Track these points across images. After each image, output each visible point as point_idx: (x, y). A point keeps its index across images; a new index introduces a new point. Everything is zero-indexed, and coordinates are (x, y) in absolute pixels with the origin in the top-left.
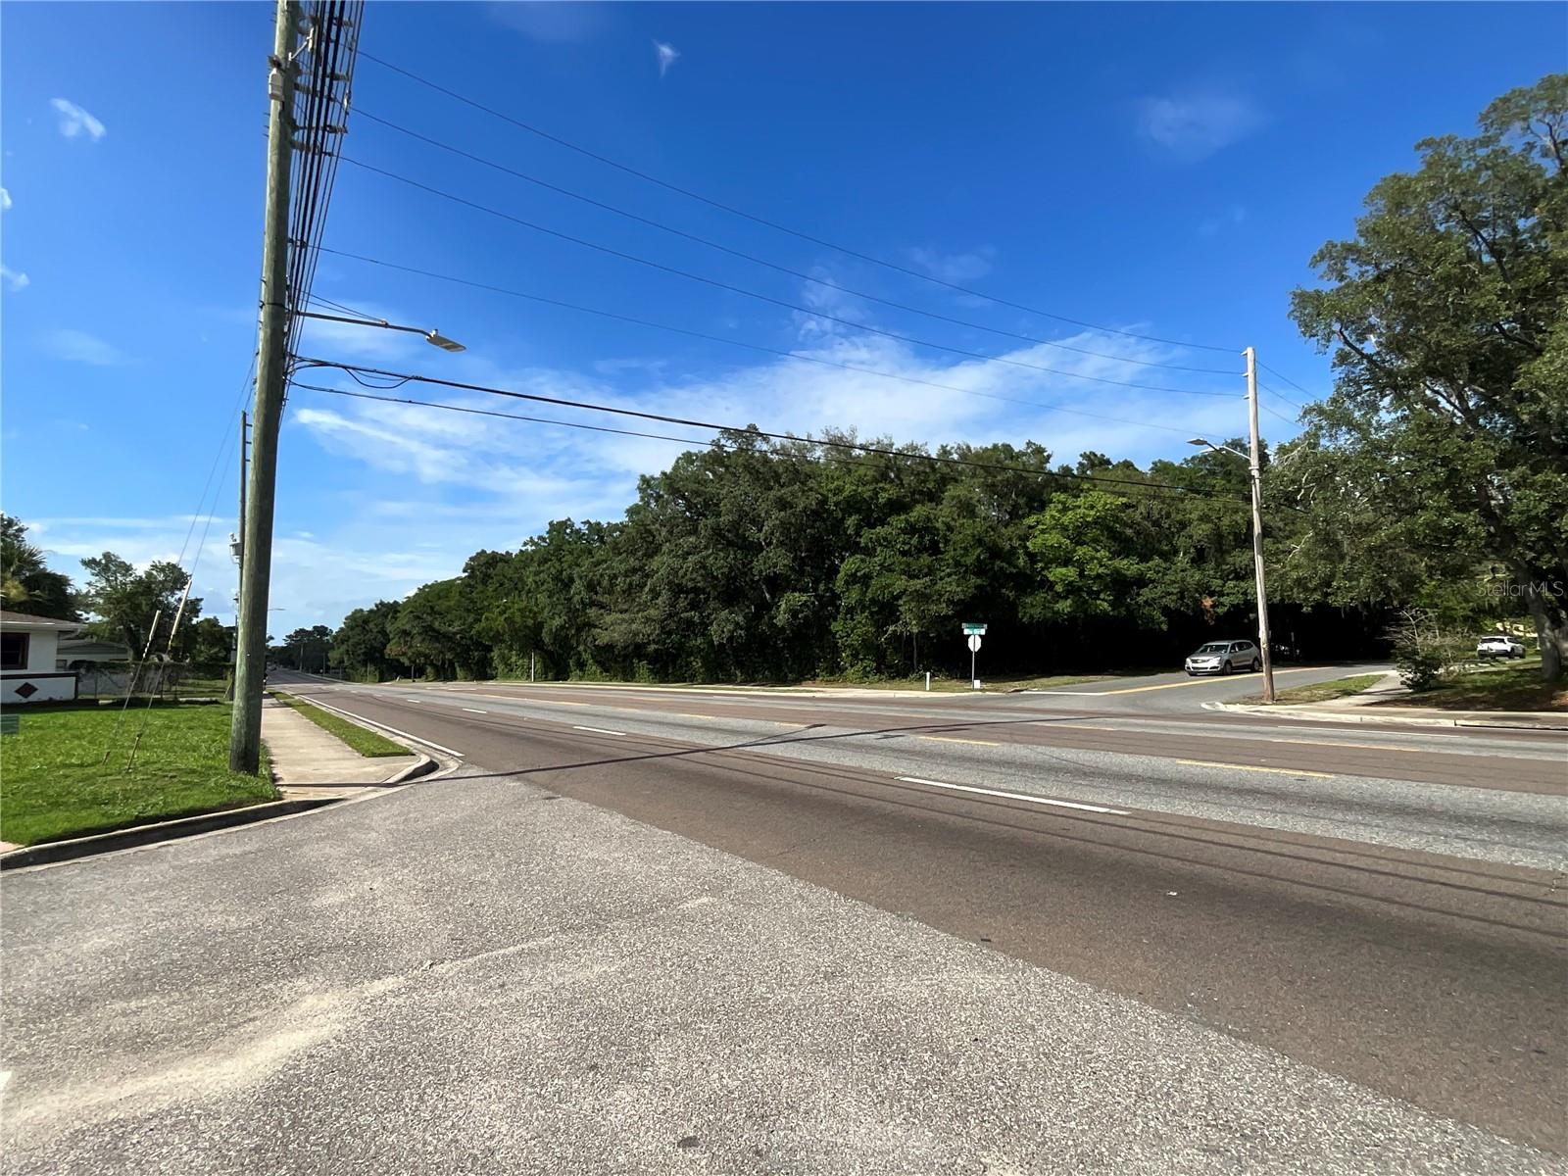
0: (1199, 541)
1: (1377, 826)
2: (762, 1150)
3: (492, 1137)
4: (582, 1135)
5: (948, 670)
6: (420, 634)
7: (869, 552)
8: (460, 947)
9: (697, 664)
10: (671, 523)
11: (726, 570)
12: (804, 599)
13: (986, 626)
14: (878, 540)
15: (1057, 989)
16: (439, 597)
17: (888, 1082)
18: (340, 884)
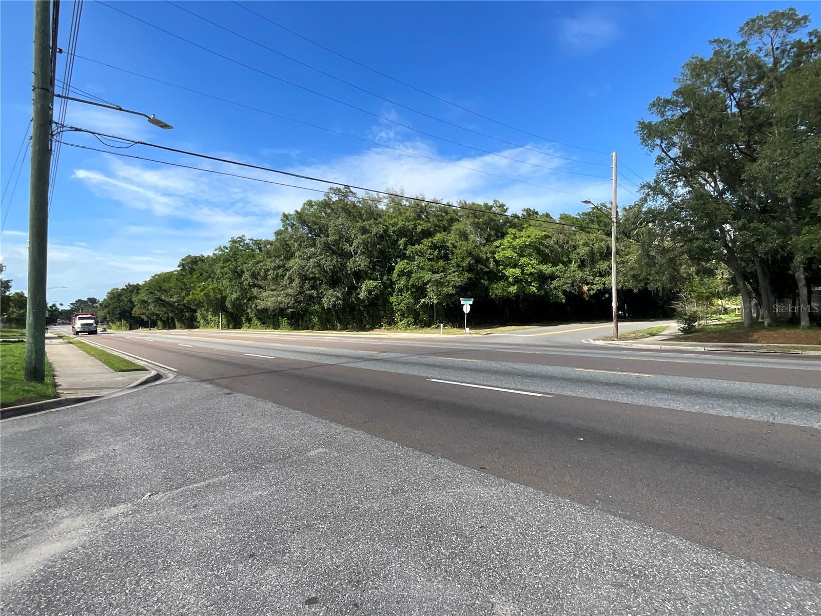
0: (582, 256)
2: (358, 603)
5: (452, 323)
6: (153, 302)
7: (411, 259)
8: (169, 483)
9: (315, 320)
10: (300, 240)
11: (332, 267)
12: (375, 284)
13: (473, 299)
14: (416, 252)
15: (524, 494)
16: (164, 281)
17: (432, 555)
18: (93, 448)
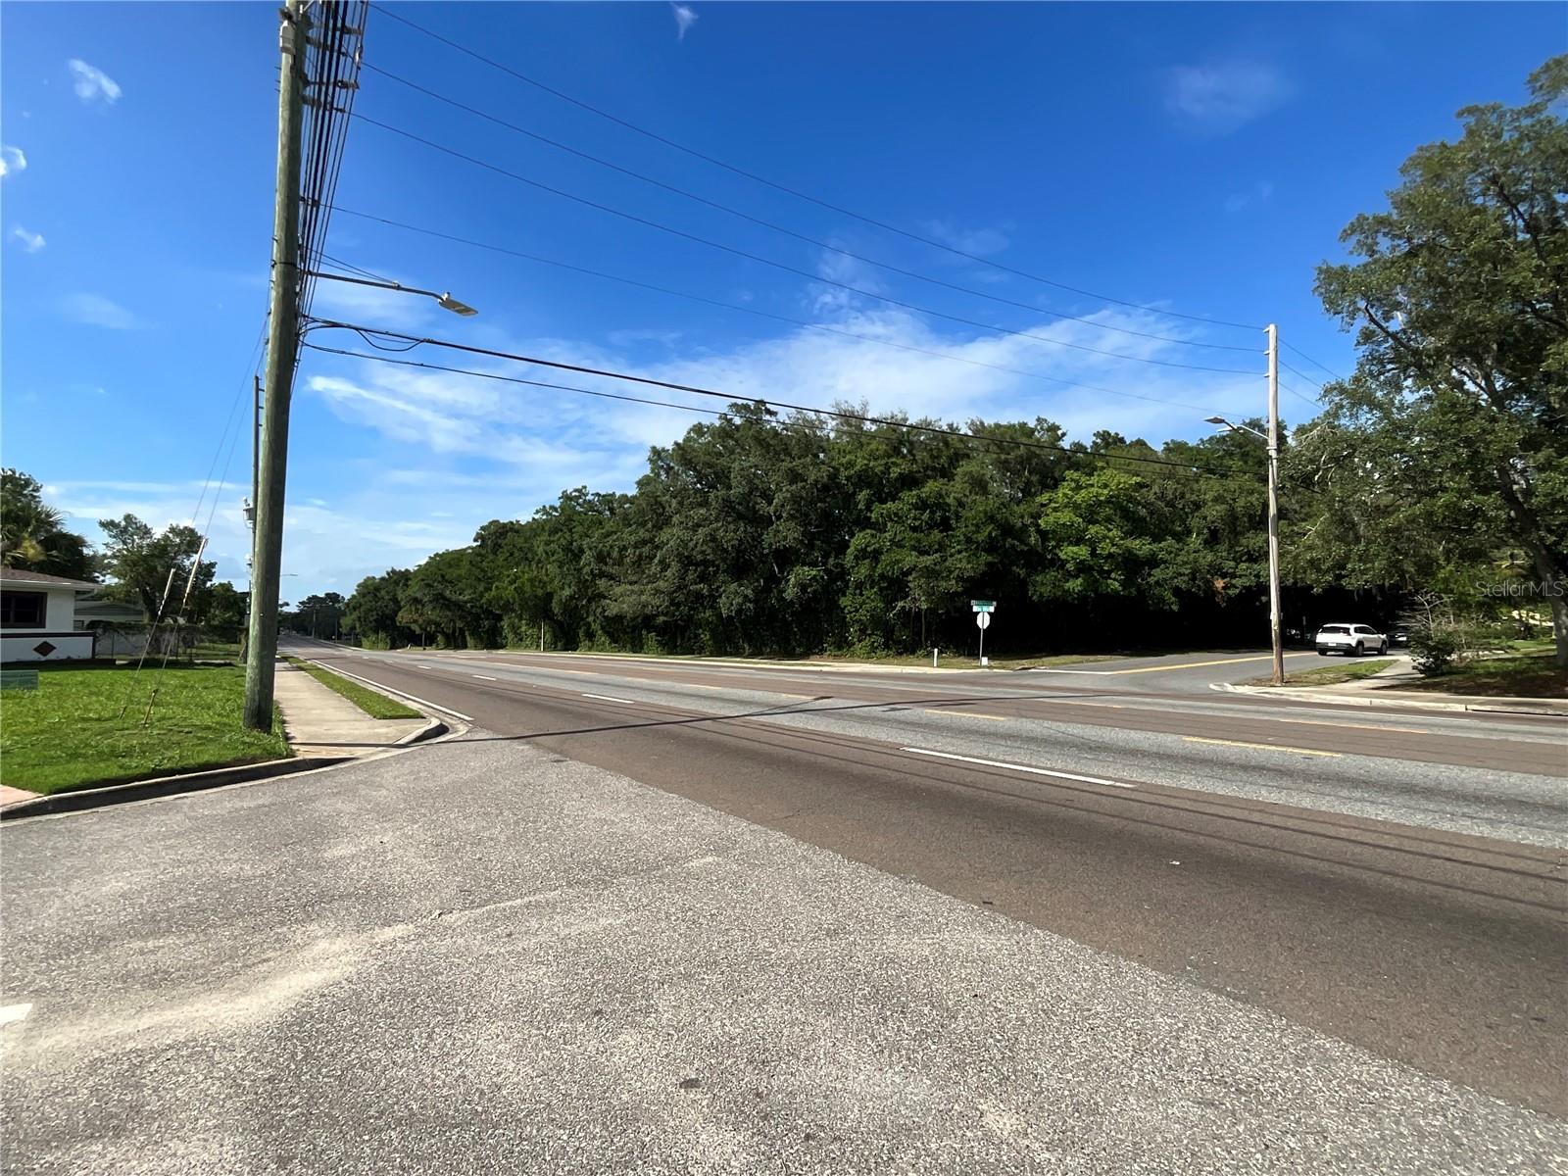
0: (1213, 522)
1: (1384, 803)
2: (762, 1092)
3: (499, 1074)
4: (586, 1074)
5: (956, 647)
6: (431, 602)
7: (879, 527)
8: (467, 897)
9: (706, 636)
10: (681, 494)
11: (736, 543)
12: (814, 573)
13: (995, 603)
14: (889, 516)
15: (1058, 950)
16: (450, 566)
17: (887, 1033)
18: (351, 837)
